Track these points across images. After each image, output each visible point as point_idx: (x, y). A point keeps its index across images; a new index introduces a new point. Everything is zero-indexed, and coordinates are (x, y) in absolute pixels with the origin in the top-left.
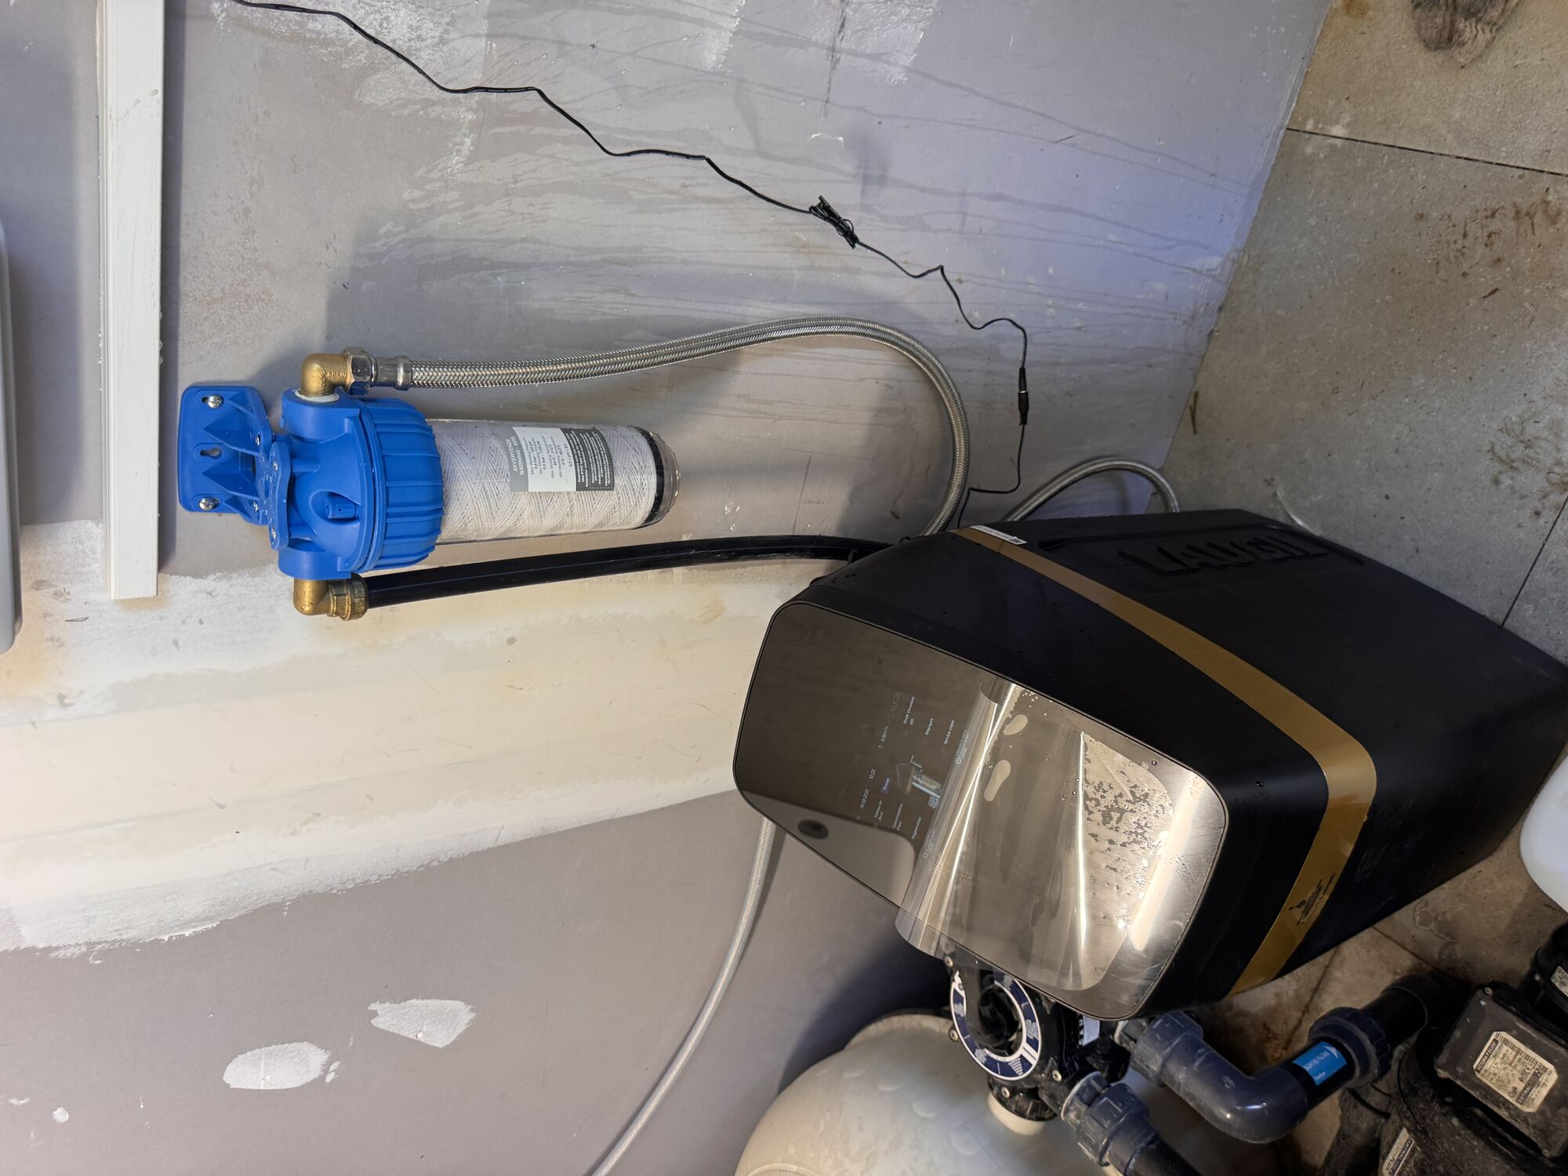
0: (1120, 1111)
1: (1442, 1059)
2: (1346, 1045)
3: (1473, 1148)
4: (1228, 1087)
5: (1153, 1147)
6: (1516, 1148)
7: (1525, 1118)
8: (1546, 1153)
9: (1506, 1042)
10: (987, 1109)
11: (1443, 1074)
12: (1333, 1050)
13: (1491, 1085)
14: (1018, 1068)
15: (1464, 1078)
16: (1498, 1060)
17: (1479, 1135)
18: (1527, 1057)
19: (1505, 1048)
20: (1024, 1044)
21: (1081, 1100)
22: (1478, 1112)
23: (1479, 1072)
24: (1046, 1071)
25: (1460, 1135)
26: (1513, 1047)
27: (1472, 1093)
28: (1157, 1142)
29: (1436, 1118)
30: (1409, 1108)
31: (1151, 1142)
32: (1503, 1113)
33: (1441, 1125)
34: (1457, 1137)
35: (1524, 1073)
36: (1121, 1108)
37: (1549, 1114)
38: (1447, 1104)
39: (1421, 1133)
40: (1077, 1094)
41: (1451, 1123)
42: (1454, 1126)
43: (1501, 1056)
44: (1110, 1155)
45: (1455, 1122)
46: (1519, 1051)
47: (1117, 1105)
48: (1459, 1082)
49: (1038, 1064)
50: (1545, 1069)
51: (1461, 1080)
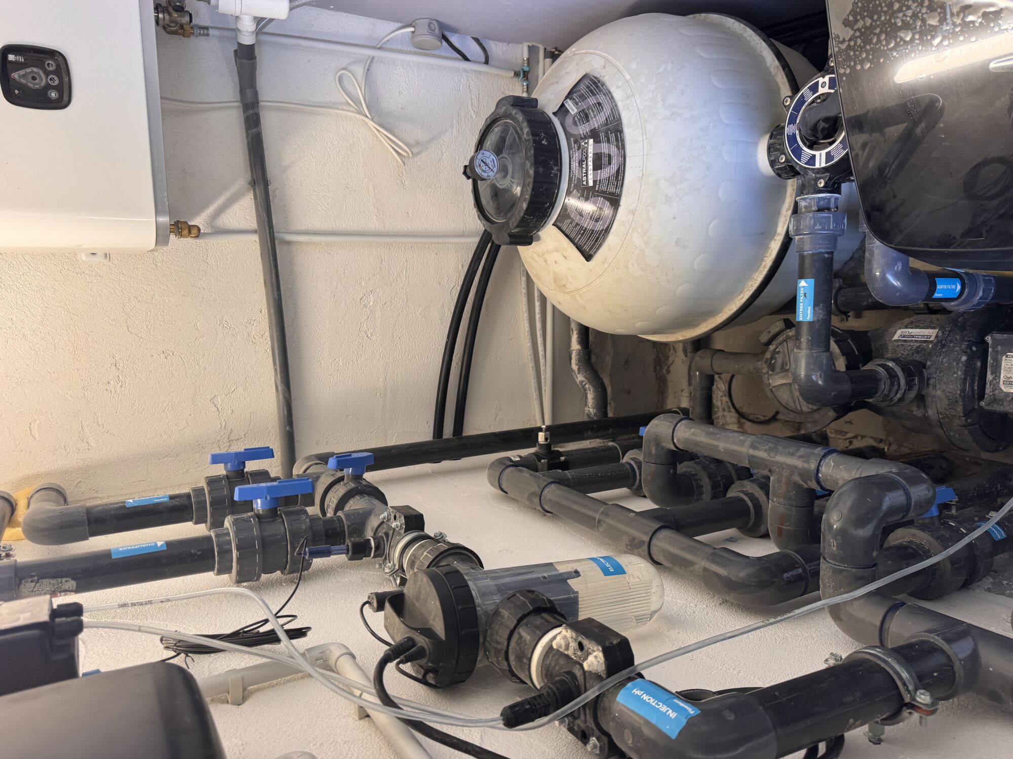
0: (831, 228)
1: (998, 336)
2: (966, 290)
3: (955, 373)
5: (826, 255)
6: (973, 390)
7: (996, 387)
8: (983, 404)
11: (989, 339)
12: (959, 287)
13: (1003, 367)
14: (805, 158)
15: (996, 351)
17: (966, 373)
20: (824, 152)
21: (818, 203)
22: (979, 364)
23: (1007, 356)
24: (818, 176)
25: (958, 364)
27: (989, 359)
30: (950, 331)
31: (828, 253)
32: (989, 377)
33: (955, 353)
34: (955, 364)
36: (833, 227)
37: (1008, 399)
38: (971, 349)
39: (940, 343)
40: (819, 198)
41: (961, 357)
42: (960, 359)
44: (801, 239)
45: (964, 358)
47: (833, 224)
48: (990, 350)
49: (818, 169)
51: (993, 351)
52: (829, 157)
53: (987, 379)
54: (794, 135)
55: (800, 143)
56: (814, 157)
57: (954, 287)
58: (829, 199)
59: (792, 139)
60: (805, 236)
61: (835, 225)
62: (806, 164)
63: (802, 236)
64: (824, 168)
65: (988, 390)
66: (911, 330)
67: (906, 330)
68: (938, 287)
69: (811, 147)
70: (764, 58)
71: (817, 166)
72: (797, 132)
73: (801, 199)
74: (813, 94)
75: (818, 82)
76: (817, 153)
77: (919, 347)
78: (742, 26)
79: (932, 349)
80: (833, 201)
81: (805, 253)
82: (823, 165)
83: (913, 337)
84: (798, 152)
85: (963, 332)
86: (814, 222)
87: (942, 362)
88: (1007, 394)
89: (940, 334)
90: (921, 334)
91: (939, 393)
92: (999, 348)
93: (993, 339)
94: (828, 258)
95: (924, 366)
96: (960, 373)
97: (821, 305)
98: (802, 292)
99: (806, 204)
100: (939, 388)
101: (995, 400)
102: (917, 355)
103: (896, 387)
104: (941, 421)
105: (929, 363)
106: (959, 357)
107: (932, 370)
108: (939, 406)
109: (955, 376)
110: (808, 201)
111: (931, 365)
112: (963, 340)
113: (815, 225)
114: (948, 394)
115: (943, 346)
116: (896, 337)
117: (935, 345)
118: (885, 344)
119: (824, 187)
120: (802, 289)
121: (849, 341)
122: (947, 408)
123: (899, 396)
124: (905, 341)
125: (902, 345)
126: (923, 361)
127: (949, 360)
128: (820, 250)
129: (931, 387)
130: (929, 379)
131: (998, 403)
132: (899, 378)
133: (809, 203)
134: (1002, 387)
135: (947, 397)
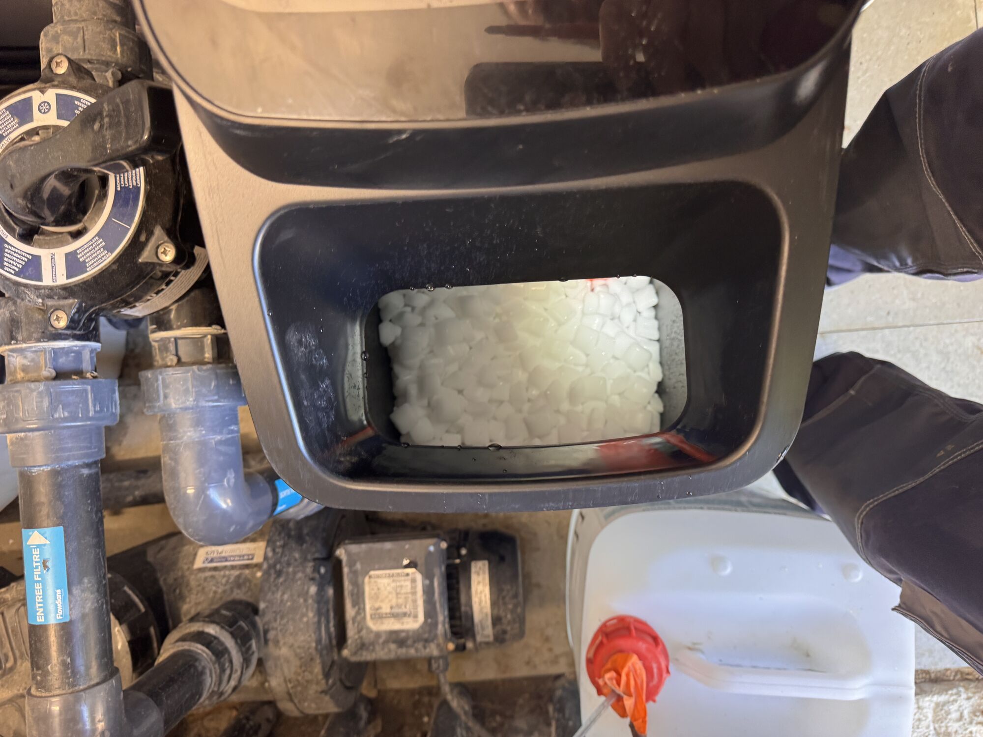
0: (91, 414)
1: (354, 548)
3: (303, 615)
5: (85, 471)
6: (332, 636)
7: (362, 626)
8: (345, 653)
9: (414, 581)
11: (341, 553)
13: (366, 593)
14: (12, 262)
15: (355, 573)
16: (393, 585)
17: (319, 613)
18: (415, 601)
19: (408, 583)
20: (60, 253)
21: (57, 360)
23: (370, 577)
24: (50, 302)
25: (305, 601)
26: (414, 588)
27: (346, 584)
29: (299, 575)
30: (283, 546)
32: (351, 611)
33: (299, 583)
35: (399, 606)
36: (95, 411)
37: (381, 641)
38: (319, 572)
40: (55, 351)
41: (308, 589)
42: (307, 592)
43: (398, 584)
45: (313, 589)
46: (414, 593)
47: (95, 406)
48: (345, 568)
49: (51, 288)
50: (416, 616)
51: (351, 571)
52: (73, 264)
53: (349, 616)
56: (36, 261)
58: (78, 354)
60: (30, 434)
61: (98, 408)
62: (17, 274)
63: (22, 434)
64: (65, 288)
65: (350, 633)
68: (281, 495)
69: (27, 236)
71: (47, 281)
73: (12, 351)
74: (21, 124)
75: (28, 101)
76: (44, 253)
77: (239, 577)
79: (261, 578)
80: (86, 356)
81: (35, 469)
82: (62, 280)
83: (226, 561)
85: (301, 546)
86: (51, 403)
87: (282, 601)
88: (378, 635)
89: (270, 554)
90: (238, 553)
91: (284, 651)
92: (358, 566)
93: (349, 554)
94: (90, 476)
95: (256, 611)
96: (311, 614)
98: (36, 558)
99: (26, 362)
100: (285, 644)
101: (363, 646)
102: (239, 591)
103: (228, 672)
104: (291, 691)
105: (262, 606)
106: (306, 588)
107: (269, 617)
108: (286, 671)
109: (305, 619)
110: (29, 355)
111: (267, 607)
112: (305, 559)
113: (53, 408)
114: (298, 651)
115: (279, 574)
116: (199, 563)
117: (267, 573)
119: (68, 328)
120: (36, 552)
121: (126, 589)
122: (299, 671)
123: (233, 683)
124: (215, 569)
125: (213, 577)
126: (250, 600)
127: (292, 595)
128: (70, 463)
129: (271, 644)
130: (266, 632)
131: (367, 649)
132: (229, 653)
133: (33, 360)
134: (371, 625)
135: (296, 655)
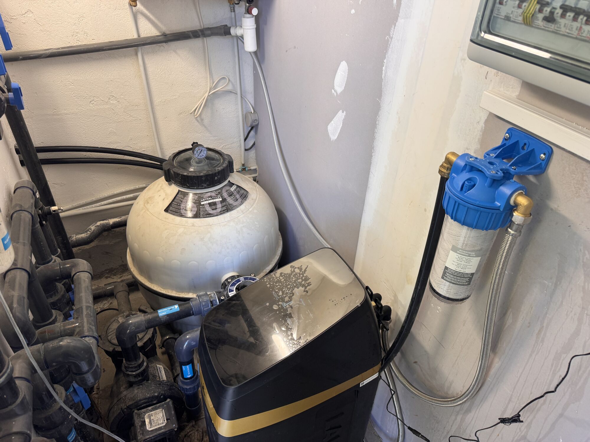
0: (204, 309)
1: (171, 403)
2: (189, 380)
3: (148, 394)
4: (192, 342)
5: (192, 312)
6: (141, 405)
7: (145, 413)
8: (136, 411)
9: (163, 423)
10: (234, 271)
11: (168, 400)
12: (189, 376)
13: (157, 411)
14: (231, 288)
15: (163, 405)
17: (149, 398)
18: (156, 426)
19: (162, 422)
21: (214, 300)
22: (155, 402)
23: (162, 410)
24: (225, 296)
25: (153, 393)
26: (160, 424)
27: (159, 404)
28: (192, 314)
29: (160, 390)
30: (167, 385)
31: (193, 312)
32: (150, 408)
33: (158, 390)
34: (152, 392)
35: (154, 421)
36: (205, 310)
37: (142, 420)
38: (161, 395)
39: (161, 383)
40: (216, 300)
41: (156, 393)
42: (155, 393)
43: (161, 419)
44: (197, 299)
45: (156, 394)
46: (158, 425)
47: (206, 309)
48: (163, 403)
49: (228, 294)
50: (151, 428)
51: (163, 404)
53: (148, 408)
54: (240, 281)
55: (237, 284)
56: (233, 291)
57: (189, 374)
58: (216, 304)
59: (239, 281)
60: (198, 300)
62: (229, 289)
63: (198, 299)
65: (143, 410)
66: (163, 370)
67: (163, 369)
68: (188, 366)
69: (236, 289)
70: (269, 265)
71: (229, 293)
72: (241, 282)
73: (214, 293)
77: (156, 376)
78: (280, 254)
79: (157, 380)
81: (191, 303)
82: (230, 296)
83: (160, 372)
84: (234, 284)
85: (169, 390)
86: (206, 301)
87: (152, 386)
88: (144, 418)
89: (165, 381)
90: (163, 375)
91: (136, 391)
92: (165, 406)
93: (169, 402)
94: (191, 313)
95: (148, 380)
96: (148, 395)
97: (168, 318)
98: (172, 308)
99: (212, 296)
100: (138, 391)
101: (139, 415)
102: (152, 376)
103: (134, 370)
104: (122, 399)
105: (150, 382)
106: (156, 392)
107: (146, 384)
108: (129, 394)
110: (214, 296)
111: (149, 383)
112: (165, 391)
113: (204, 302)
114: (136, 396)
115: (160, 384)
116: (158, 366)
117: (159, 381)
118: (153, 362)
119: (221, 299)
120: (174, 307)
121: (151, 345)
122: (129, 398)
123: (130, 373)
124: (157, 370)
125: (155, 369)
126: (150, 379)
127: (154, 389)
128: (193, 308)
129: (138, 387)
130: (142, 385)
131: (138, 416)
132: (139, 370)
133: (213, 297)
134: (147, 415)
